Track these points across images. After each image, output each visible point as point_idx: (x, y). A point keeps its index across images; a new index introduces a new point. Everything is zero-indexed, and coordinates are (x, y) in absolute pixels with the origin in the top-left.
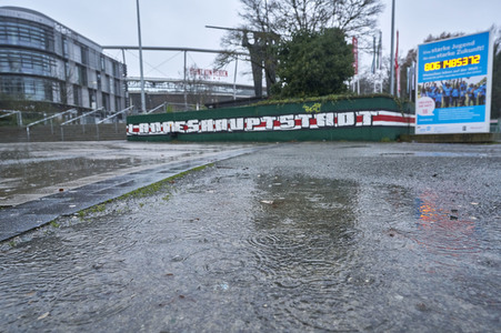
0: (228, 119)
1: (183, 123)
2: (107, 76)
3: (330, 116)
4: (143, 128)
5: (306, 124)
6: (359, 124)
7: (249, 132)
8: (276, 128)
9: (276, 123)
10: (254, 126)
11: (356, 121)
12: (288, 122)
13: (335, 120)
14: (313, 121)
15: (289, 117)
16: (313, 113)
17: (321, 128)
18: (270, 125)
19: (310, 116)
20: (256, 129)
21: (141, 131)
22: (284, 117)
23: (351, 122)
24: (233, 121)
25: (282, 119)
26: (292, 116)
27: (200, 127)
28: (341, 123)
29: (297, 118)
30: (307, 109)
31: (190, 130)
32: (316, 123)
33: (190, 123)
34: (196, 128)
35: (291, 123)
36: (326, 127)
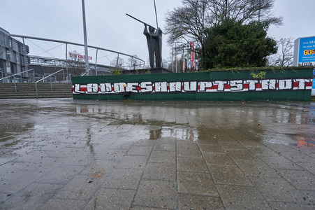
0: (182, 82)
1: (137, 84)
2: (14, 52)
3: (273, 82)
4: (91, 88)
5: (252, 87)
6: (295, 88)
7: (201, 93)
8: (226, 90)
9: (226, 86)
10: (206, 88)
11: (293, 86)
12: (237, 85)
13: (277, 85)
14: (258, 85)
15: (238, 82)
16: (259, 79)
17: (264, 90)
18: (221, 88)
19: (257, 82)
20: (207, 90)
21: (89, 90)
22: (235, 82)
23: (289, 86)
24: (186, 84)
25: (233, 83)
26: (241, 81)
27: (154, 88)
28: (281, 86)
29: (245, 82)
30: (254, 76)
31: (143, 91)
32: (261, 87)
33: (143, 85)
34: (150, 89)
35: (240, 87)
36: (269, 90)
